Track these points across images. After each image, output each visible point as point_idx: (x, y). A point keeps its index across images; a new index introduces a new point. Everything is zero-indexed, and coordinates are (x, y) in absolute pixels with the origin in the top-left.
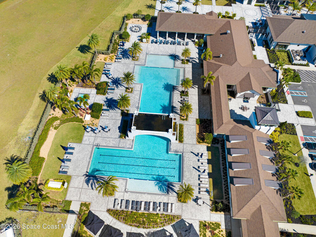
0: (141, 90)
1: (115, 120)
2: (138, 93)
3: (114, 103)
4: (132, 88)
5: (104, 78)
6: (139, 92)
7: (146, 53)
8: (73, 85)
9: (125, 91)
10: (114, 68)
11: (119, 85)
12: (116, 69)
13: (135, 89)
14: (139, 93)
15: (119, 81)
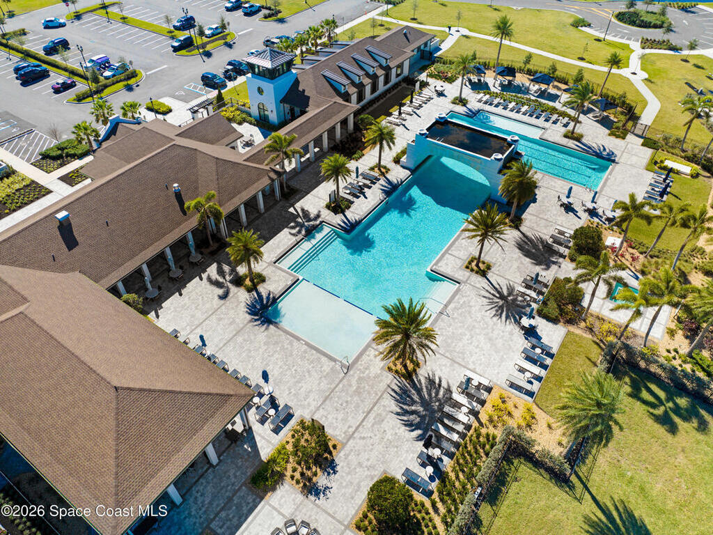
0: (443, 256)
1: (541, 216)
2: (455, 250)
3: (534, 251)
4: (467, 267)
5: (552, 334)
6: (450, 252)
7: (351, 372)
8: (669, 351)
9: (493, 269)
10: (502, 359)
11: (505, 292)
12: (497, 351)
13: (459, 263)
14: (453, 248)
15: (501, 308)
